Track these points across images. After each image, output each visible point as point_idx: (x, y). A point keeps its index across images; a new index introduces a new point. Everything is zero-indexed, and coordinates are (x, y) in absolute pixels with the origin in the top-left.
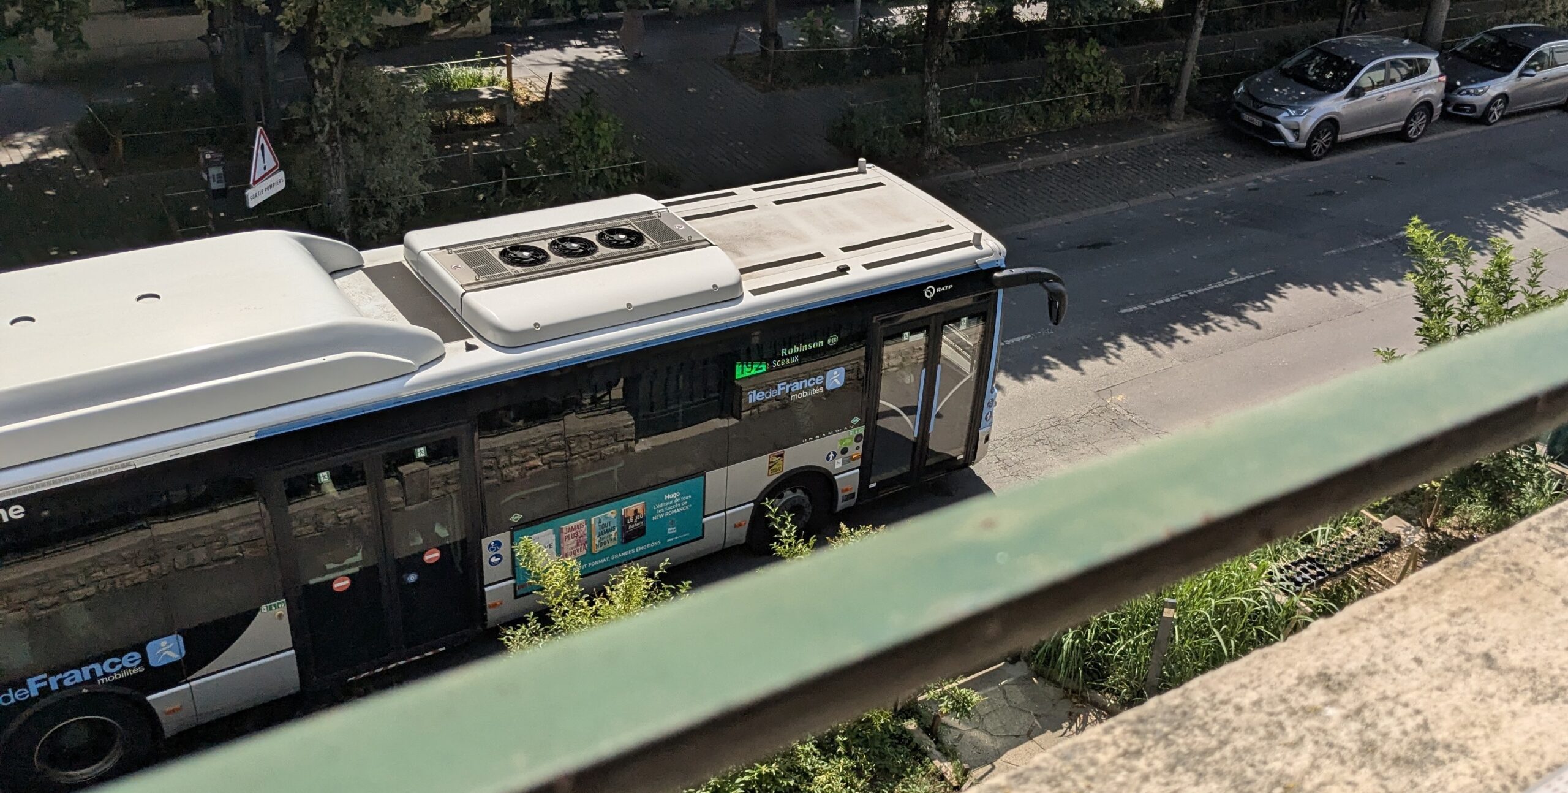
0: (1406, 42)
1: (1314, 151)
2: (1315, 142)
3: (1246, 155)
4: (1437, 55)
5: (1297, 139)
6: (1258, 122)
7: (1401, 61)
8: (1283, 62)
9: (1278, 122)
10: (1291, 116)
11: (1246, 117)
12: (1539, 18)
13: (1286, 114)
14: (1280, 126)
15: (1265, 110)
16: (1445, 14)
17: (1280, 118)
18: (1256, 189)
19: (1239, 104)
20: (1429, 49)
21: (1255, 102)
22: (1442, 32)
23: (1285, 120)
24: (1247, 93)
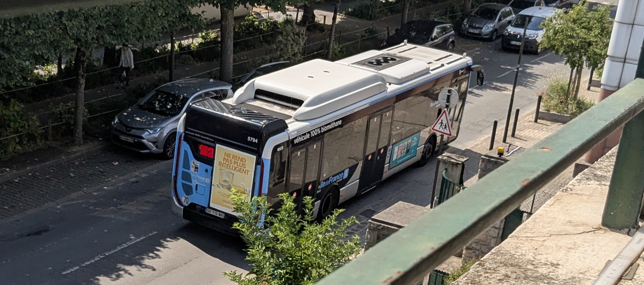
0: (212, 80)
2: (168, 148)
3: (127, 161)
4: (231, 87)
5: (157, 147)
6: (130, 140)
8: (139, 101)
9: (143, 139)
11: (123, 138)
13: (147, 133)
14: (145, 141)
15: (133, 132)
16: (232, 61)
17: (143, 136)
19: (116, 130)
20: (226, 83)
21: (127, 128)
22: (232, 72)
23: (147, 136)
24: (121, 122)
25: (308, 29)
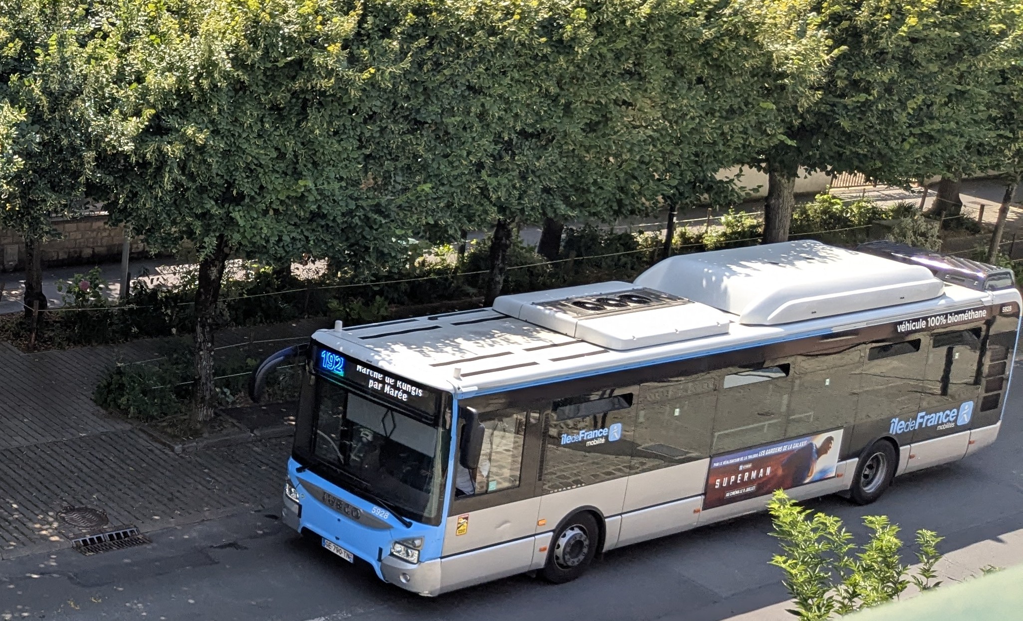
25: (945, 226)
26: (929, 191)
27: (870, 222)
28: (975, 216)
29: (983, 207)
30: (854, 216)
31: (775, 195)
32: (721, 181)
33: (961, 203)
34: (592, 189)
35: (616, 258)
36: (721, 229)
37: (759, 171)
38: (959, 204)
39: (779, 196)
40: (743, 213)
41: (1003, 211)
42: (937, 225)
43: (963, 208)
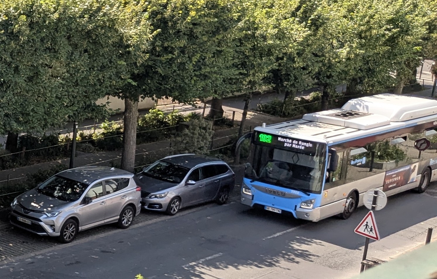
0: (113, 169)
1: (65, 237)
2: (65, 232)
3: (24, 242)
4: (133, 176)
5: (54, 230)
6: (28, 222)
7: (111, 180)
8: (38, 185)
9: (41, 221)
10: (48, 217)
11: (21, 219)
12: (191, 150)
13: (45, 216)
14: (42, 224)
15: (31, 214)
16: (134, 151)
17: (41, 218)
18: (32, 263)
19: (15, 211)
20: (128, 172)
21: (26, 210)
22: (134, 162)
23: (45, 221)
24: (20, 205)
25: (216, 124)
26: (207, 105)
27: (177, 123)
28: (231, 117)
29: (234, 112)
30: (170, 120)
31: (128, 111)
32: (99, 106)
33: (223, 111)
34: (31, 113)
35: (47, 150)
36: (102, 131)
37: (119, 98)
38: (222, 112)
39: (131, 111)
40: (113, 122)
41: (245, 114)
42: (211, 123)
43: (224, 113)
